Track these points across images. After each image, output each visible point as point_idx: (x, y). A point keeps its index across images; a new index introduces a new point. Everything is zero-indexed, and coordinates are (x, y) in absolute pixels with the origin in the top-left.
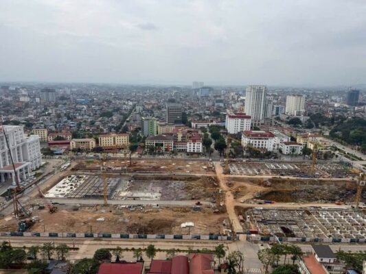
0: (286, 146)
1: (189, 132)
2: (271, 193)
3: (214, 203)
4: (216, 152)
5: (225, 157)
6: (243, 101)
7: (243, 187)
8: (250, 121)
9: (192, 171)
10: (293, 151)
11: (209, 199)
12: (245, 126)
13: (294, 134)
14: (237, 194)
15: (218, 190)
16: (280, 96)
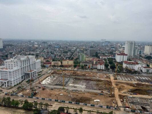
0: (144, 69)
1: (98, 60)
2: (137, 90)
3: (109, 92)
4: (111, 69)
5: (115, 72)
6: (124, 48)
7: (123, 86)
8: (127, 57)
9: (100, 77)
10: (148, 71)
11: (107, 90)
12: (125, 58)
13: (148, 64)
14: (120, 89)
15: (111, 87)
16: (142, 46)
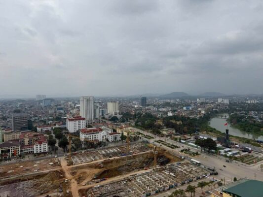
0: (111, 136)
1: (35, 136)
2: (105, 172)
3: (61, 192)
4: (60, 149)
5: (68, 151)
6: (78, 108)
7: (84, 173)
8: (85, 122)
9: (40, 169)
10: (115, 138)
12: (81, 125)
13: (115, 128)
14: (79, 180)
15: (64, 180)
16: (103, 103)
